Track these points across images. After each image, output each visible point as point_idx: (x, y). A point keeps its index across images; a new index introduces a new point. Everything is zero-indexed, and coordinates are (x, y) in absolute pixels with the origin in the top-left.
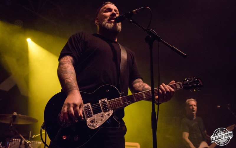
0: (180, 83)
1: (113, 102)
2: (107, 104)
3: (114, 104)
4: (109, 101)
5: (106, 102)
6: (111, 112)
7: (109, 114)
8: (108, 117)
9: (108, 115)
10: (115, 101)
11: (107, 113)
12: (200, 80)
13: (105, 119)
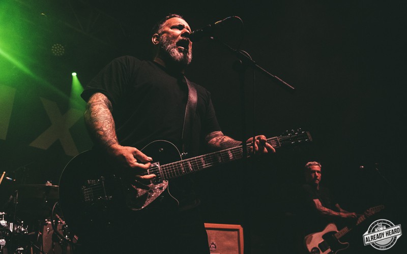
0: (276, 138)
1: (169, 168)
2: (158, 171)
3: (170, 171)
4: (163, 167)
5: (158, 169)
6: (165, 184)
7: (163, 187)
8: (160, 192)
9: (161, 188)
10: (172, 167)
11: (158, 186)
12: (308, 134)
13: (155, 196)
